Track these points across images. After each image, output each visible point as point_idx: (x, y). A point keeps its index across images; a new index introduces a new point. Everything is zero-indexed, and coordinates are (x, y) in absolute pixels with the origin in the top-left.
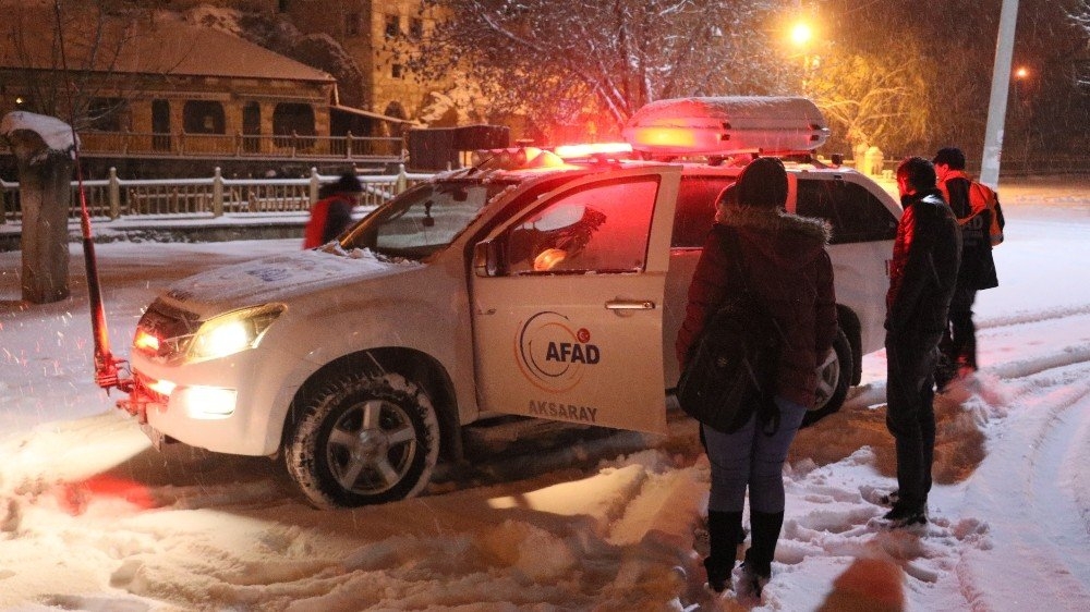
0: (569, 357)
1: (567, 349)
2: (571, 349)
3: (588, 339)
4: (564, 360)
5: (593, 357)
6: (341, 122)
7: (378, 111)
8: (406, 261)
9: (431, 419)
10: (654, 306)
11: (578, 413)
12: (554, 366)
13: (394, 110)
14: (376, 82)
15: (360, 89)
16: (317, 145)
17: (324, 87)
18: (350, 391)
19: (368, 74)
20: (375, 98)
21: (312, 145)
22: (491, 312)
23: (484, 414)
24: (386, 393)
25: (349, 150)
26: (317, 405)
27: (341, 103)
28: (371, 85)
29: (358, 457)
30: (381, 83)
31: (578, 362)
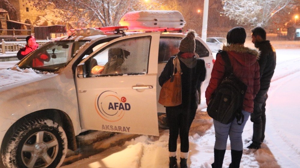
0: (118, 108)
1: (117, 105)
2: (119, 105)
3: (125, 101)
4: (116, 109)
5: (128, 107)
6: (10, 25)
7: (22, 22)
8: (49, 73)
9: (64, 136)
10: (152, 87)
11: (122, 129)
12: (112, 111)
13: (28, 21)
14: (21, 13)
15: (16, 15)
16: (3, 32)
17: (4, 14)
18: (30, 129)
19: (18, 10)
20: (21, 18)
21: (1, 32)
22: (84, 91)
23: (84, 130)
24: (45, 128)
25: (14, 34)
26: (16, 136)
27: (10, 19)
28: (19, 14)
29: (35, 155)
30: (23, 13)
31: (122, 110)
